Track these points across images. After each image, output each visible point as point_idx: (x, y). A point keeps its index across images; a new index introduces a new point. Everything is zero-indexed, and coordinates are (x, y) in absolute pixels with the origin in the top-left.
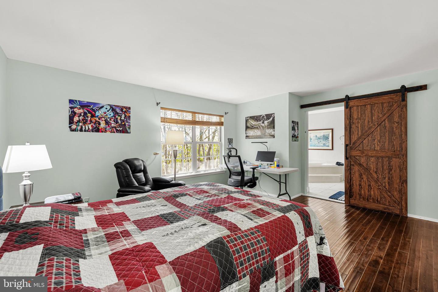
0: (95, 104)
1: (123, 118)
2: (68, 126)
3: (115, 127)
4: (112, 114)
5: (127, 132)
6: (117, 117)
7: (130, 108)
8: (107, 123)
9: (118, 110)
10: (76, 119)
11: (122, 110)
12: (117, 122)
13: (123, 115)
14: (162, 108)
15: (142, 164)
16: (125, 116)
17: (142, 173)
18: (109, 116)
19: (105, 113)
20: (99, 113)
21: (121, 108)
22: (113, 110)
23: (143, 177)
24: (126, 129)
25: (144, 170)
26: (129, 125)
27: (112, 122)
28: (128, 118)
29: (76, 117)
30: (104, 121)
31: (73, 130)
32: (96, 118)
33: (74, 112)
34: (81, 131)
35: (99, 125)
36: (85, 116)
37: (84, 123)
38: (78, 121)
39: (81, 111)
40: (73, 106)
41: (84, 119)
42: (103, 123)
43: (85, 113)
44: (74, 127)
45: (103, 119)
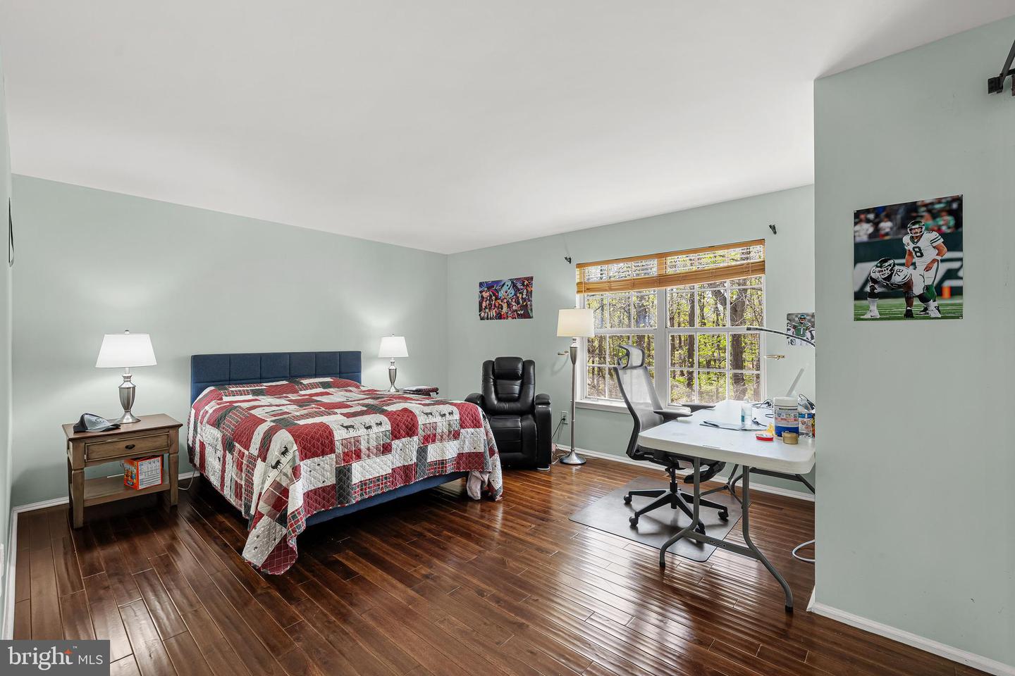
0: (497, 282)
1: (524, 296)
2: (479, 313)
3: (516, 311)
4: (513, 292)
5: (530, 317)
6: (518, 295)
7: (532, 278)
8: (509, 305)
9: (519, 286)
10: (484, 304)
11: (523, 285)
12: (518, 303)
13: (525, 291)
14: (579, 266)
15: (520, 366)
16: (527, 292)
17: (519, 382)
18: (510, 296)
19: (506, 292)
20: (501, 294)
21: (522, 280)
22: (514, 286)
23: (517, 388)
24: (530, 311)
25: (525, 377)
26: (531, 306)
27: (514, 304)
28: (530, 294)
29: (484, 302)
30: (506, 304)
31: (482, 319)
32: (499, 301)
33: (482, 297)
34: (488, 319)
35: (502, 309)
36: (491, 299)
37: (490, 309)
38: (486, 307)
39: (488, 294)
40: (481, 289)
41: (490, 304)
42: (505, 306)
43: (491, 296)
44: (483, 314)
45: (505, 301)
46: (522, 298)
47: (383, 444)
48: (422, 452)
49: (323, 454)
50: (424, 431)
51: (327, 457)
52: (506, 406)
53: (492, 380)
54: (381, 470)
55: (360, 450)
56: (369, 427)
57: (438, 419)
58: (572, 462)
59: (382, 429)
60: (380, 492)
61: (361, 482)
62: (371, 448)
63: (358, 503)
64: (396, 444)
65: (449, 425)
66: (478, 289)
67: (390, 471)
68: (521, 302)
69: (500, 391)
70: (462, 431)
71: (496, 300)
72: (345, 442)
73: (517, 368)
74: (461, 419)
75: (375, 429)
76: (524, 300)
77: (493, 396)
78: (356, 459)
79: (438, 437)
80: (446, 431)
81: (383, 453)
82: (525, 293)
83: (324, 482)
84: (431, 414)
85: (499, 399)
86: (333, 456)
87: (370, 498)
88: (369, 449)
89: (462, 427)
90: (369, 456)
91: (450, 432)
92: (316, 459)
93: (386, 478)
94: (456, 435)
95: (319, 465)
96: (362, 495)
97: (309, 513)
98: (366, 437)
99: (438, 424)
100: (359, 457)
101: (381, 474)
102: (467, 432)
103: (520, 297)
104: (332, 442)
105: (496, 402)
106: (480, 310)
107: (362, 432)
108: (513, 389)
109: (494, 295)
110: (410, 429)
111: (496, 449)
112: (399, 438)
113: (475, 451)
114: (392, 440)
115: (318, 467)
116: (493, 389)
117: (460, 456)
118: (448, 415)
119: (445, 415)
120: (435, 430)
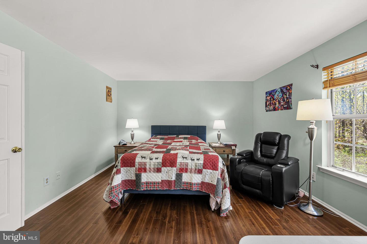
0: (273, 91)
1: (287, 96)
3: (283, 105)
4: (281, 95)
5: (291, 108)
7: (292, 85)
8: (279, 102)
9: (285, 90)
11: (287, 89)
12: (284, 101)
13: (288, 93)
14: (324, 69)
15: (277, 138)
16: (289, 94)
17: (276, 147)
18: (280, 97)
19: (278, 95)
20: (276, 97)
21: (286, 87)
22: (282, 91)
23: (275, 151)
24: (290, 105)
25: (280, 145)
26: (291, 102)
27: (282, 101)
28: (290, 94)
29: (268, 102)
30: (278, 102)
31: (267, 111)
32: (275, 101)
33: (267, 99)
34: (269, 111)
35: (276, 105)
36: (271, 101)
37: (270, 105)
38: (268, 105)
39: (269, 98)
40: (267, 96)
41: (270, 103)
42: (277, 103)
43: (271, 99)
44: (267, 109)
45: (277, 100)
46: (286, 97)
47: (157, 168)
48: (179, 176)
49: (131, 166)
50: (180, 166)
51: (132, 168)
52: (265, 160)
53: (259, 144)
54: (156, 179)
55: (146, 168)
56: (152, 159)
57: (189, 161)
58: (309, 212)
59: (158, 161)
60: (155, 189)
61: (146, 182)
62: (151, 168)
63: (144, 190)
64: (163, 169)
65: (196, 165)
66: (265, 96)
67: (161, 181)
68: (286, 100)
69: (263, 151)
70: (204, 170)
71: (273, 100)
72: (140, 164)
73: (275, 139)
74: (204, 164)
75: (154, 160)
76: (287, 98)
77: (259, 153)
78: (144, 172)
79: (189, 170)
80: (193, 168)
81: (157, 172)
82: (288, 94)
83: (131, 178)
84: (186, 158)
85: (262, 155)
86: (134, 168)
87: (150, 190)
88: (150, 169)
89: (204, 168)
90: (150, 172)
91: (196, 169)
92: (128, 168)
93: (158, 184)
94: (200, 172)
95: (129, 170)
96: (147, 188)
97: (125, 188)
98: (149, 163)
99: (189, 164)
100: (145, 171)
101: (155, 181)
102: (208, 172)
103: (285, 97)
104: (134, 162)
105: (259, 156)
106: (266, 107)
107: (148, 160)
108: (272, 151)
109: (272, 98)
110: (172, 164)
111: (228, 185)
112: (165, 167)
113: (211, 183)
114: (162, 167)
115: (129, 171)
116: (259, 149)
117: (203, 183)
118: (196, 160)
119: (194, 160)
120: (187, 166)
